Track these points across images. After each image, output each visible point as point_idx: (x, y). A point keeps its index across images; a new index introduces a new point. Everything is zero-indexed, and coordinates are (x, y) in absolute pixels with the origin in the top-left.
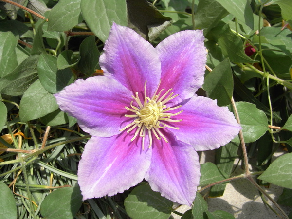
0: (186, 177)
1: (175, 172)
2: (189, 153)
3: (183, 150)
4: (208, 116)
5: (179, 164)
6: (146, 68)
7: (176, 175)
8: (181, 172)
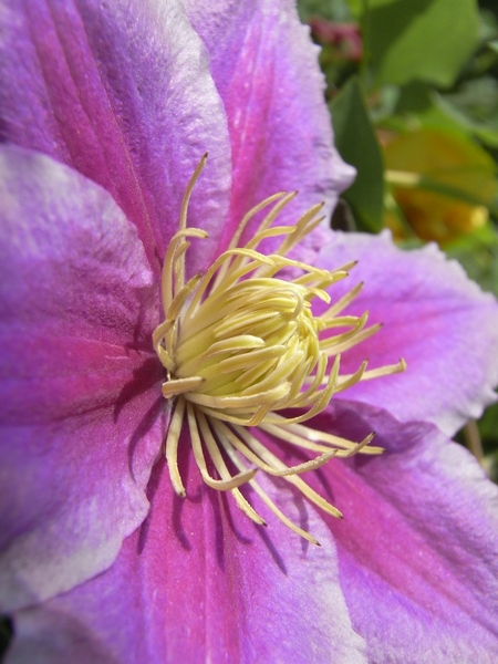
0: (482, 568)
1: (425, 575)
2: (437, 465)
3: (413, 463)
4: (406, 297)
5: (424, 531)
6: (159, 107)
7: (436, 584)
8: (453, 561)
